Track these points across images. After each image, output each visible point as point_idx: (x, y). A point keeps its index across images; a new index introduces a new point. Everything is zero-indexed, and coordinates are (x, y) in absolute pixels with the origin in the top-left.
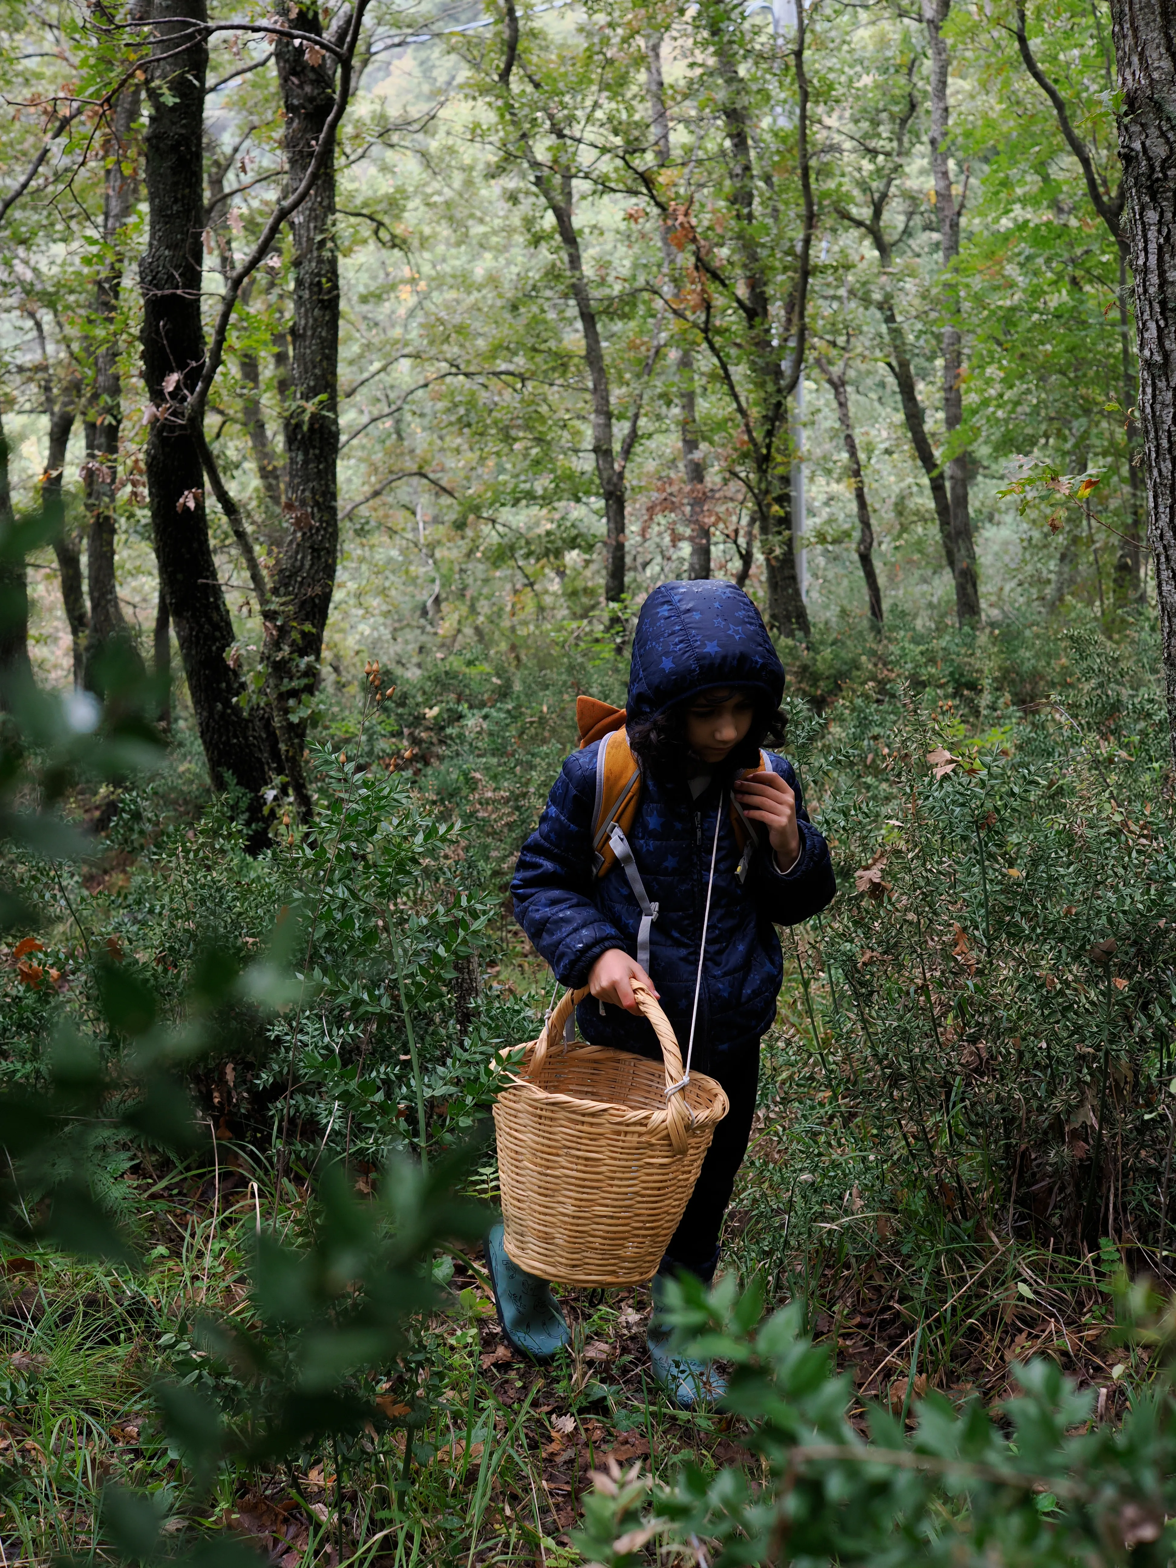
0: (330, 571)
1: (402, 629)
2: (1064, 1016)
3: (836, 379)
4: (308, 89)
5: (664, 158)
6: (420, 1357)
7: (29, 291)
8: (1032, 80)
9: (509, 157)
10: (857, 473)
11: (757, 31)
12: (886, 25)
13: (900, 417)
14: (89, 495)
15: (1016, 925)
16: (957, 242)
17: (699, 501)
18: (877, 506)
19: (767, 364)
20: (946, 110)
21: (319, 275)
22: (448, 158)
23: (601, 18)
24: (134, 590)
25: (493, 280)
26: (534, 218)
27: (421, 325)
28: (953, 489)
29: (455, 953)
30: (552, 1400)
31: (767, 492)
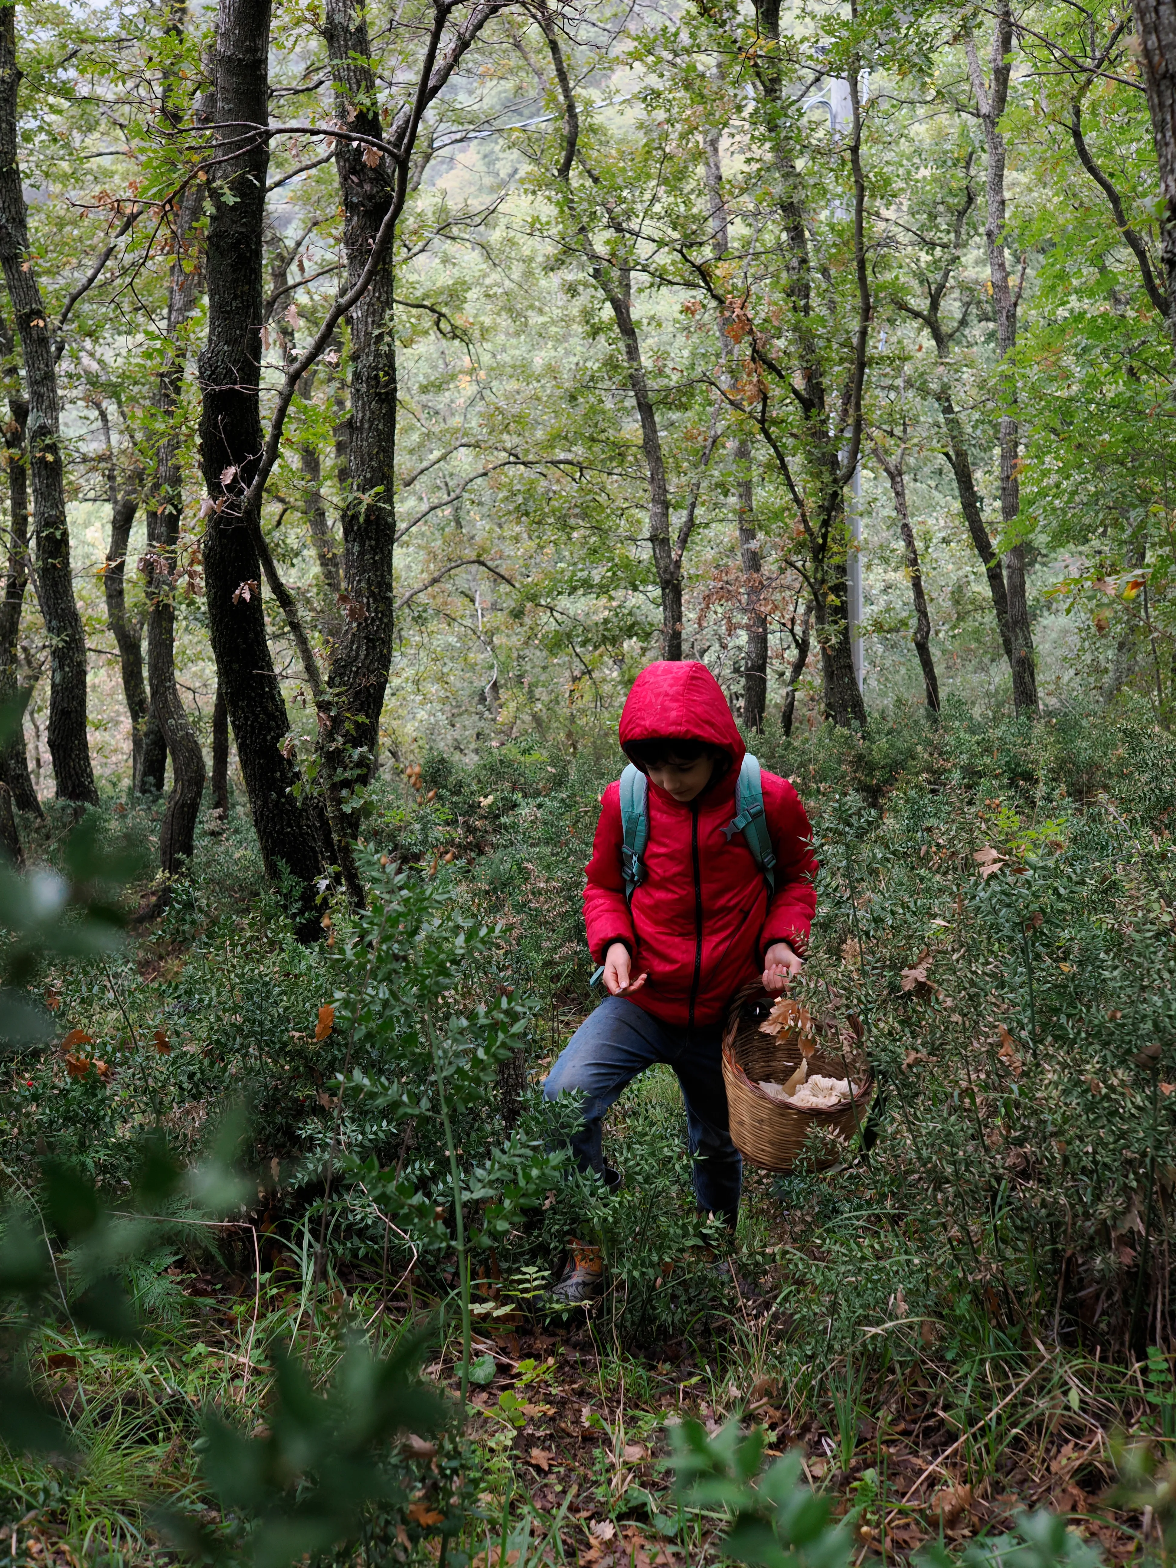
0: (385, 661)
1: (461, 714)
2: (1109, 1121)
3: (892, 469)
4: (367, 187)
5: (722, 250)
6: (455, 1464)
7: (93, 381)
8: (1088, 175)
9: (568, 250)
10: (914, 562)
11: (814, 126)
12: (943, 119)
13: (957, 506)
14: (150, 583)
15: (1062, 1027)
16: (1014, 332)
17: (755, 590)
18: (934, 595)
19: (823, 454)
20: (1003, 202)
21: (376, 368)
22: (508, 249)
23: (660, 115)
24: (195, 674)
25: (552, 371)
26: (593, 309)
27: (481, 414)
28: (1010, 577)
29: (494, 1056)
30: (592, 1506)
31: (823, 581)
